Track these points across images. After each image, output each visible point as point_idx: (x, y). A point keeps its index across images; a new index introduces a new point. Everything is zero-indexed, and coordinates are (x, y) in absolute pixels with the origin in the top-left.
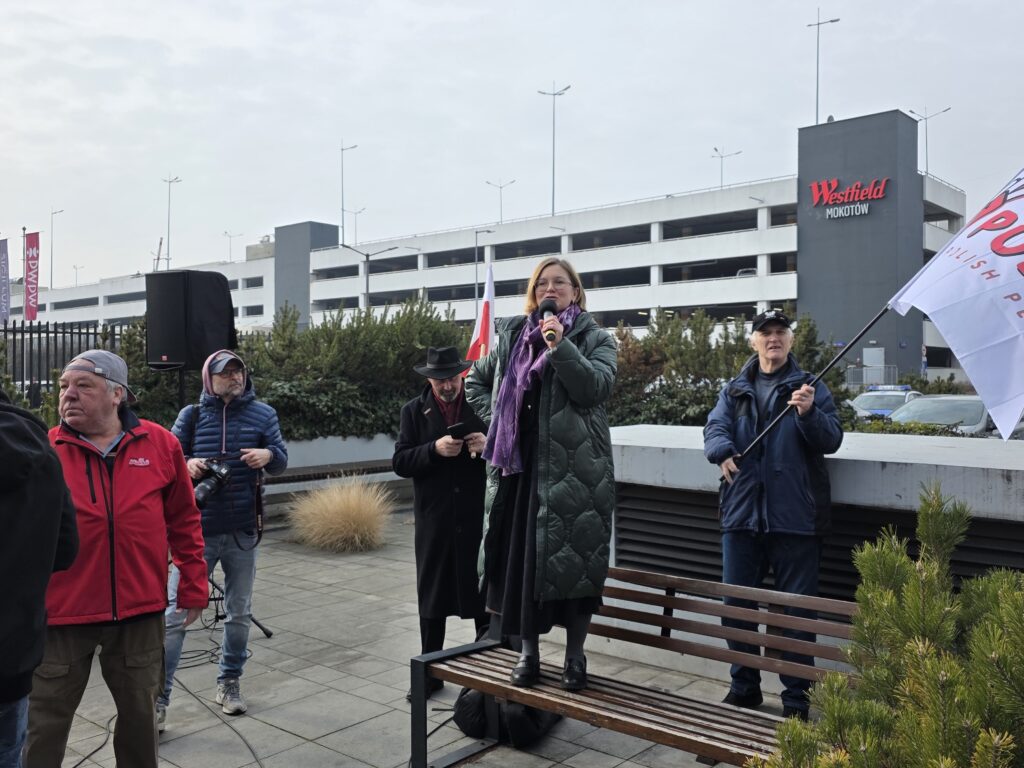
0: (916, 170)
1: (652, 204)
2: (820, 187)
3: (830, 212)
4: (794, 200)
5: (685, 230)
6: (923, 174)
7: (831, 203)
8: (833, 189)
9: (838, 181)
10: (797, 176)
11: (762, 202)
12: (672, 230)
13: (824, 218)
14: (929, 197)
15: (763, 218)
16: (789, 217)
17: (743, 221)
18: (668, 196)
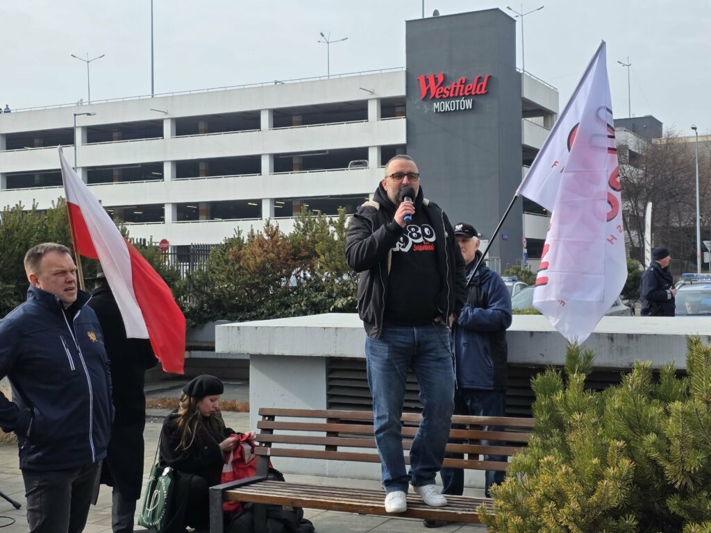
0: (515, 68)
1: (261, 90)
2: (427, 80)
3: (436, 105)
4: (402, 92)
5: (295, 119)
6: (521, 72)
7: (437, 97)
8: (440, 83)
9: (444, 75)
10: (405, 69)
11: (372, 93)
12: (283, 118)
13: (431, 111)
14: (527, 94)
15: (373, 109)
16: (398, 110)
17: (354, 112)
18: (276, 82)
